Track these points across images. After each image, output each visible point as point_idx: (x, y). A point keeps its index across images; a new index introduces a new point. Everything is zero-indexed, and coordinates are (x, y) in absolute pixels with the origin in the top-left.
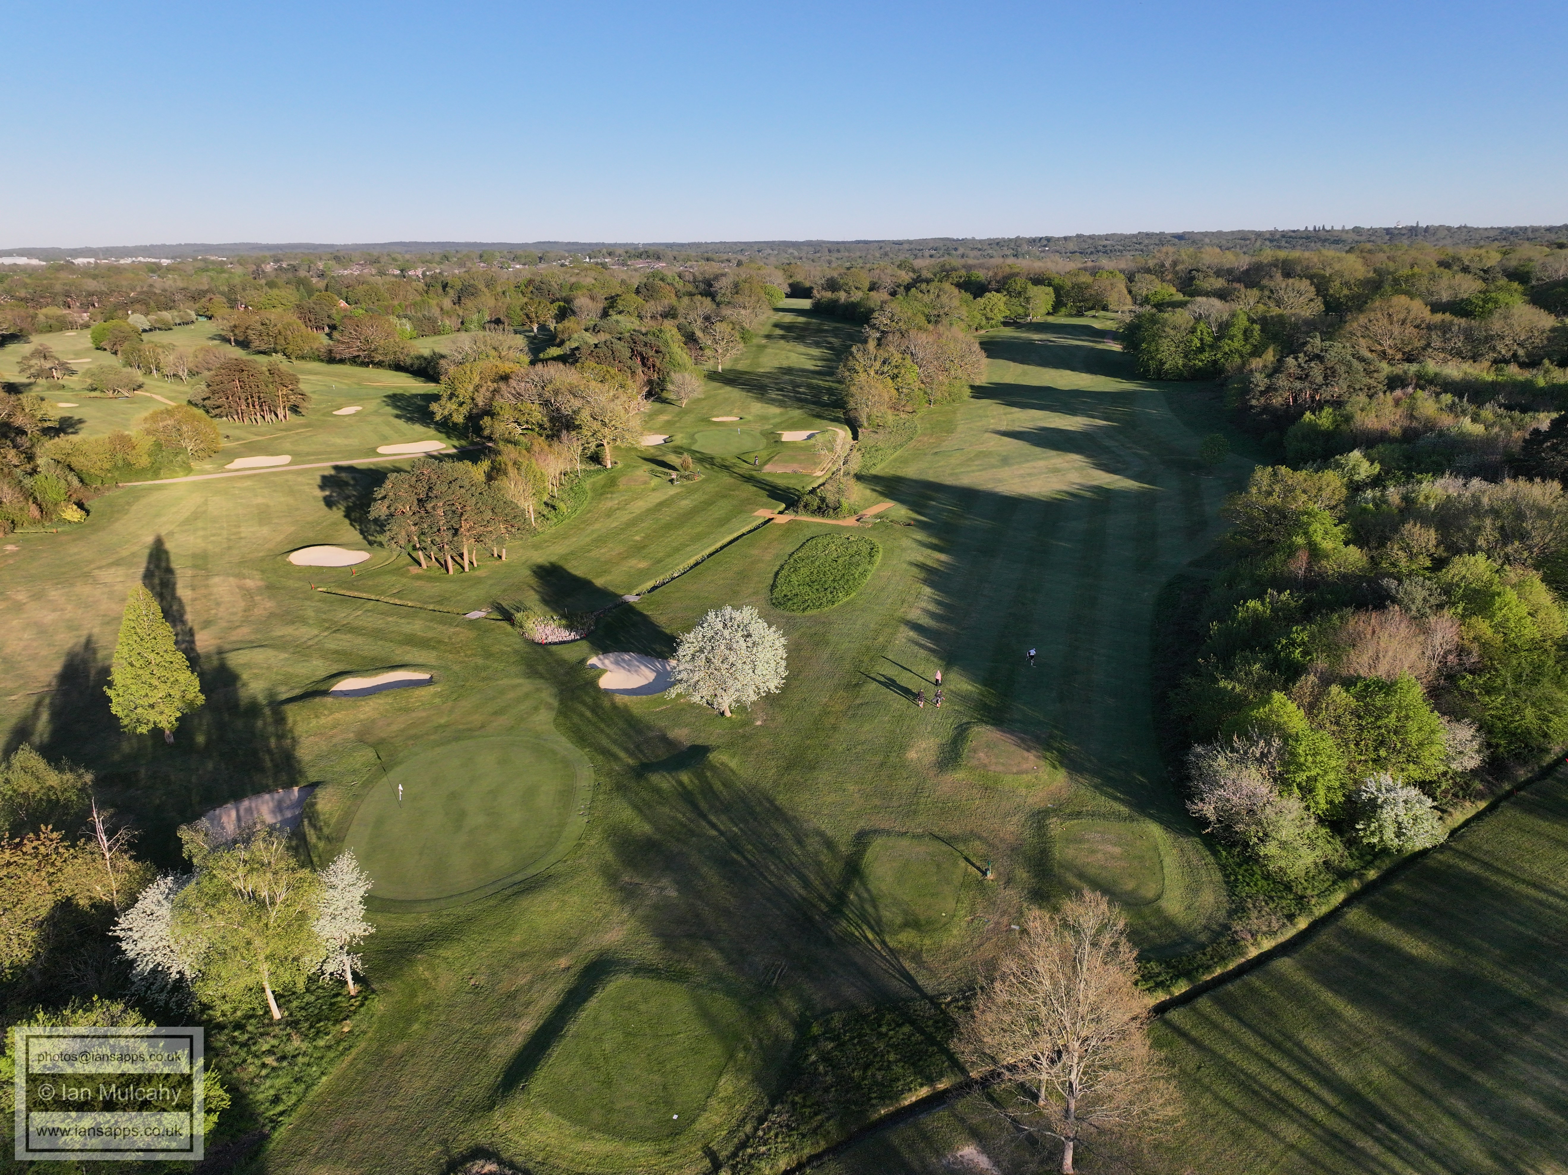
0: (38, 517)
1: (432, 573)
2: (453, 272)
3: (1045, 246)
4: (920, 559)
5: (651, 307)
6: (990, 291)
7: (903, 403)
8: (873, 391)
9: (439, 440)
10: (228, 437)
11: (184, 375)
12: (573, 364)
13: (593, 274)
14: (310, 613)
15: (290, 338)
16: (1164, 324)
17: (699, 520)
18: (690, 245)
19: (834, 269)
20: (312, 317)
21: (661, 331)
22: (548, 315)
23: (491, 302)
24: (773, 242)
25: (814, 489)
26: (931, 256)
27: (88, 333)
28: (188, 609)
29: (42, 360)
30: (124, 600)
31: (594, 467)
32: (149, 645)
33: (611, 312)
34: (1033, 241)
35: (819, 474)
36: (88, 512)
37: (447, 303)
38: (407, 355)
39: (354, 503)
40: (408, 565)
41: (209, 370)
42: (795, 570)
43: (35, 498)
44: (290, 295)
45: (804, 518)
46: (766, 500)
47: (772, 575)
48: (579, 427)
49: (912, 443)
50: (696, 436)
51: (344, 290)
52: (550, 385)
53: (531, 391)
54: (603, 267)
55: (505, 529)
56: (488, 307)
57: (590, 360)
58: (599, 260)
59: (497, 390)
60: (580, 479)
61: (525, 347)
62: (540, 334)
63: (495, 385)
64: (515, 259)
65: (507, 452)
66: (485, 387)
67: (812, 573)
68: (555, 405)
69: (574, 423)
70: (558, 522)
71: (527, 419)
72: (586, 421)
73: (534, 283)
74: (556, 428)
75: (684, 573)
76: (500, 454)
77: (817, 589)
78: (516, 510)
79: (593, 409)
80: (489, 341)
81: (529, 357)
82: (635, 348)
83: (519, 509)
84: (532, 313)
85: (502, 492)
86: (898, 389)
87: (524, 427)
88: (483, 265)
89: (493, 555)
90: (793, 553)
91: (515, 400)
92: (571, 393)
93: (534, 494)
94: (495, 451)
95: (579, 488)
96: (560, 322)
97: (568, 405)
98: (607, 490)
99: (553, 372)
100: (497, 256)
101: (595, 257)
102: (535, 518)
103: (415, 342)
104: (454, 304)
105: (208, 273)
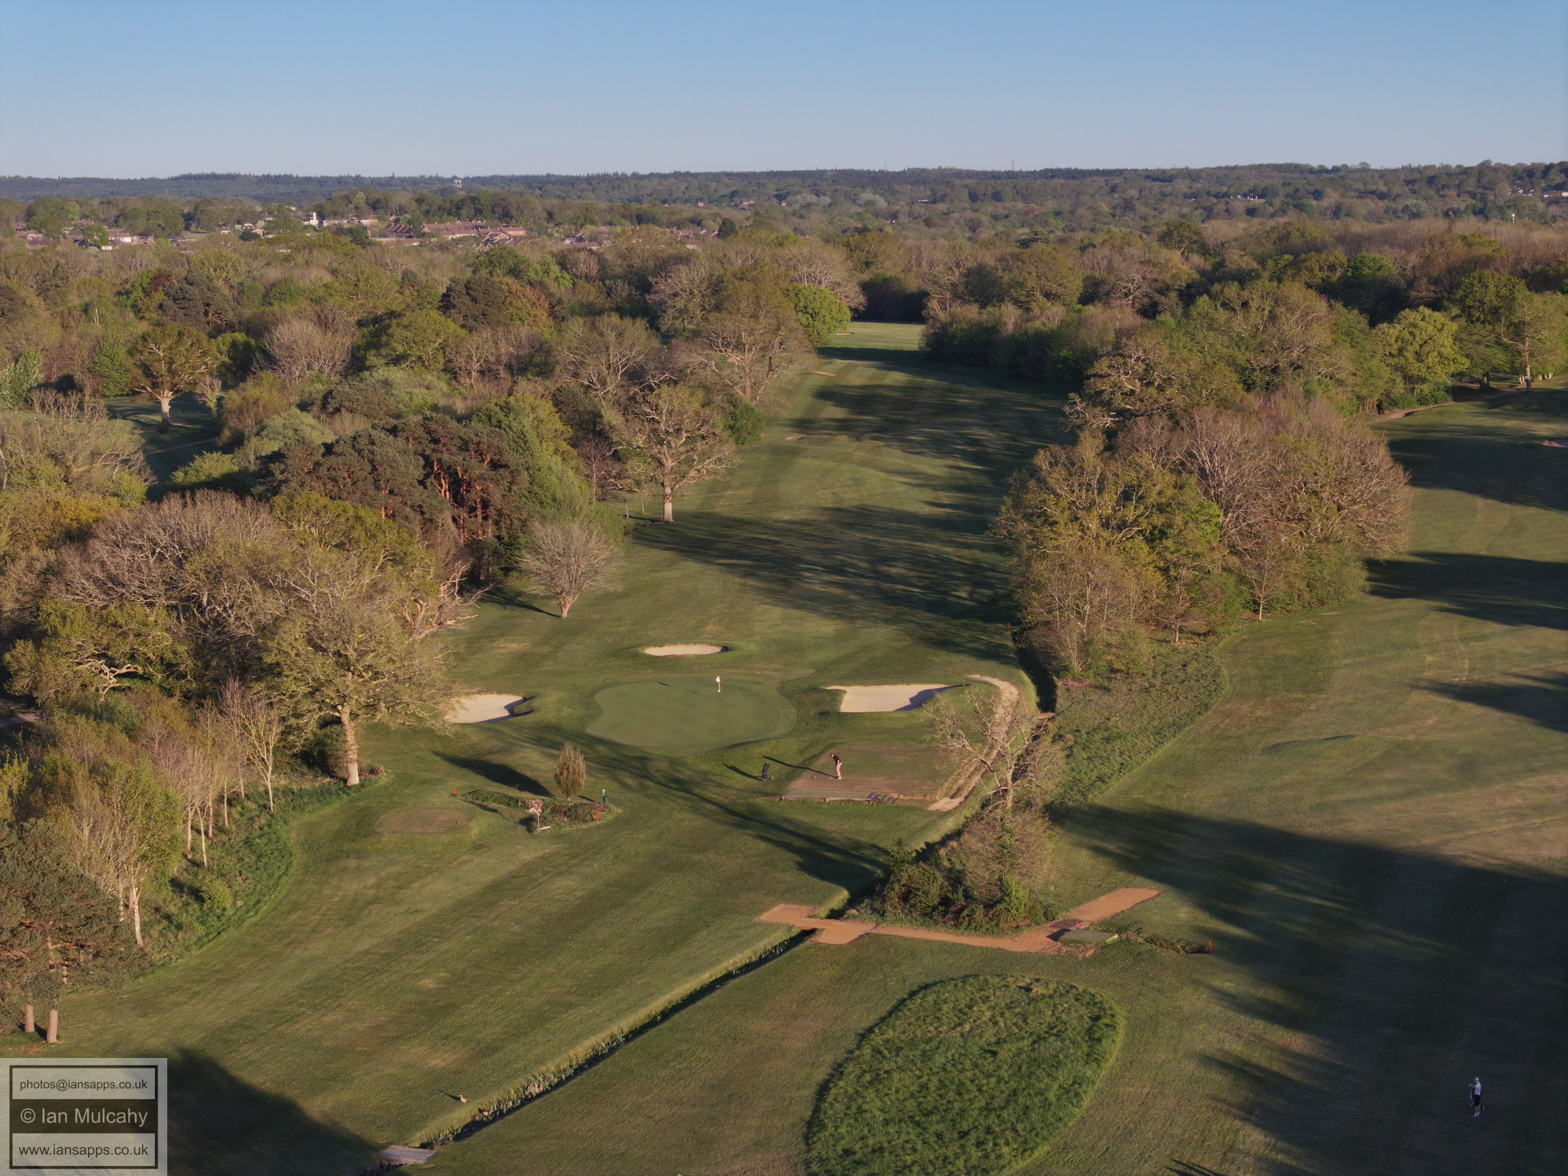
4: (1235, 1047)
5: (483, 346)
6: (1414, 306)
7: (1180, 608)
8: (1099, 575)
12: (263, 498)
13: (327, 257)
17: (603, 933)
18: (592, 182)
19: (986, 245)
21: (507, 409)
22: (201, 367)
23: (52, 334)
24: (819, 175)
25: (931, 849)
26: (1251, 212)
31: (312, 782)
33: (372, 358)
35: (944, 804)
42: (876, 1079)
45: (904, 929)
46: (794, 877)
47: (809, 1092)
48: (275, 670)
49: (1208, 721)
50: (600, 698)
52: (200, 554)
53: (146, 571)
54: (355, 241)
55: (59, 955)
56: (41, 347)
57: (312, 489)
58: (345, 221)
59: (56, 569)
60: (272, 816)
61: (136, 452)
62: (179, 419)
63: (51, 555)
64: (121, 220)
65: (75, 740)
66: (22, 562)
67: (924, 1087)
68: (212, 611)
69: (260, 659)
70: (207, 935)
71: (132, 649)
72: (293, 654)
73: (167, 284)
74: (210, 674)
75: (560, 1083)
76: (55, 745)
77: (939, 1136)
78: (92, 902)
79: (315, 621)
80: (39, 439)
81: (146, 481)
82: (435, 457)
83: (102, 897)
84: (160, 361)
85: (56, 851)
86: (1165, 571)
87: (124, 670)
88: (34, 235)
89: (22, 1027)
90: (870, 1030)
91: (103, 596)
92: (255, 577)
93: (144, 857)
94: (40, 735)
95: (269, 840)
96: (234, 386)
97: (247, 610)
98: (346, 846)
99: (208, 519)
100: (74, 214)
101: (335, 215)
102: (144, 925)
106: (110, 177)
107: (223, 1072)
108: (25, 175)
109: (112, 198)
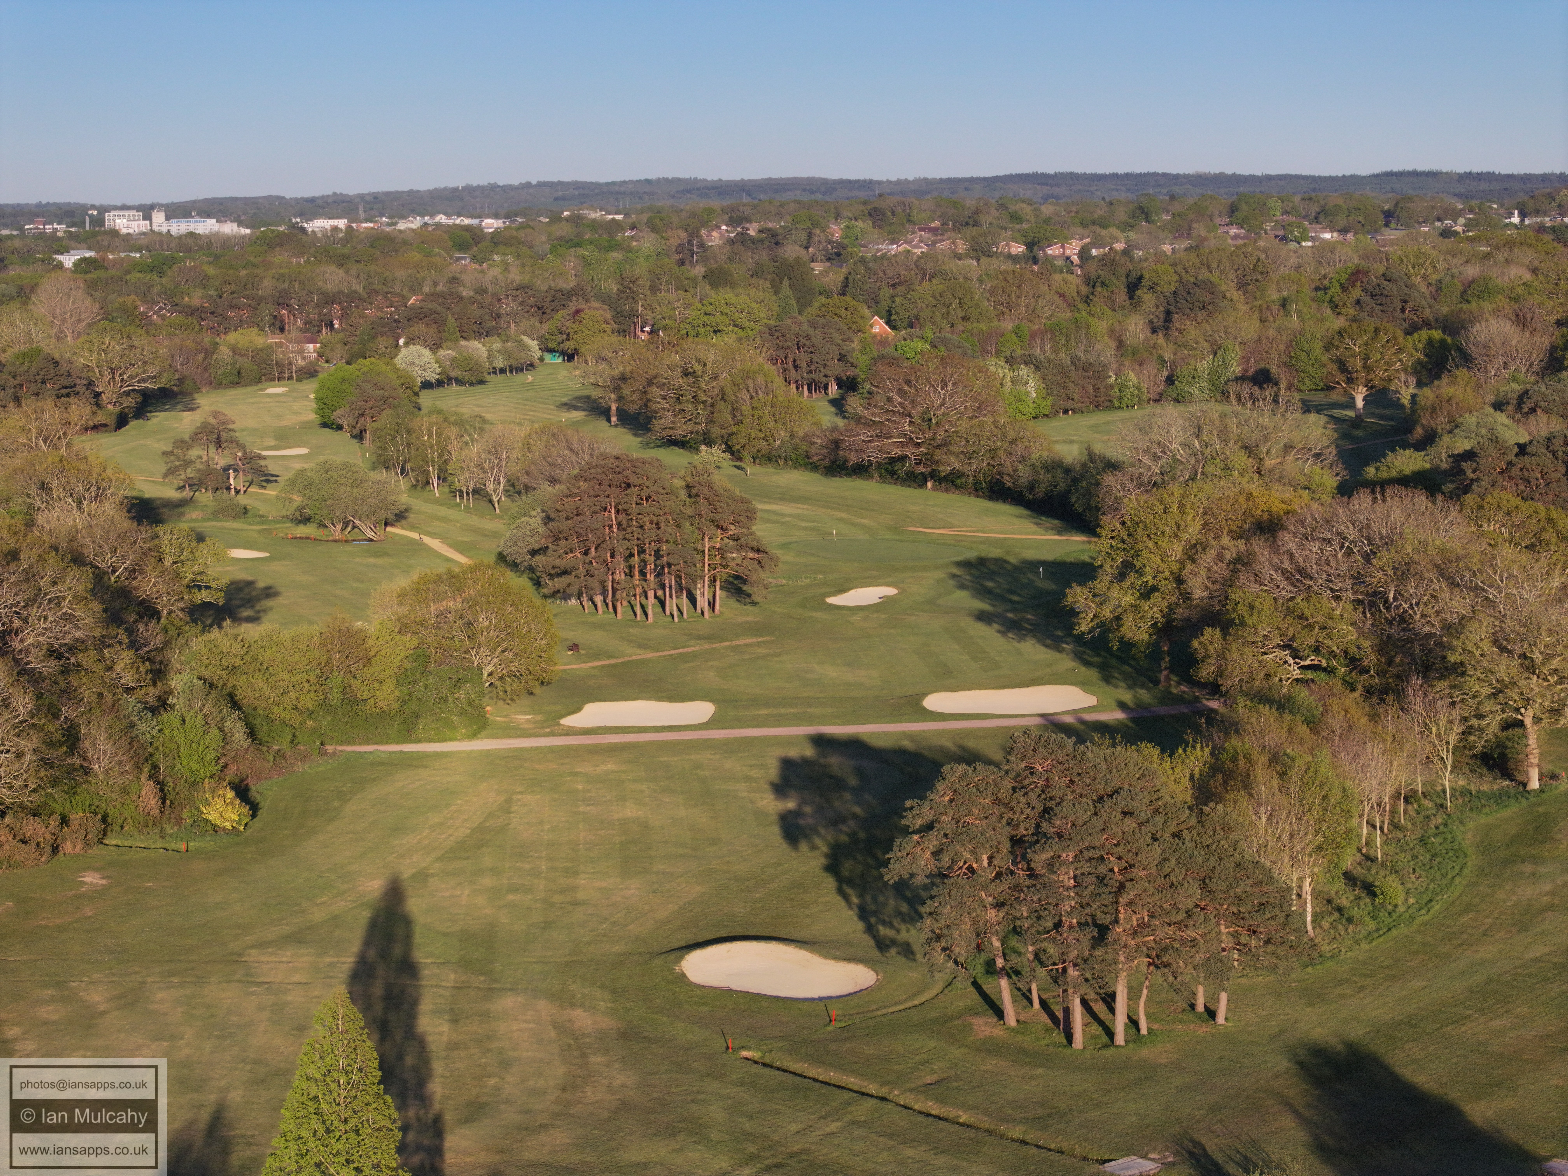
0: (155, 812)
1: (1028, 1041)
2: (1159, 251)
9: (1082, 684)
10: (574, 647)
11: (496, 490)
12: (1454, 496)
13: (1528, 256)
14: (716, 1113)
15: (746, 408)
20: (803, 359)
22: (1396, 364)
23: (1250, 328)
27: (310, 388)
28: (438, 1067)
29: (212, 450)
30: (302, 1029)
31: (1490, 784)
32: (341, 1146)
36: (254, 808)
37: (1136, 328)
38: (1023, 460)
39: (853, 835)
40: (971, 1012)
41: (553, 481)
43: (155, 767)
44: (757, 304)
48: (1459, 670)
51: (886, 292)
52: (1388, 550)
53: (1333, 565)
54: (1558, 239)
55: (1231, 939)
56: (1239, 341)
57: (1504, 488)
58: (1547, 219)
59: (1245, 559)
60: (1448, 815)
61: (1328, 447)
62: (1372, 415)
63: (1241, 545)
64: (1322, 217)
65: (1258, 729)
66: (1212, 551)
68: (1398, 607)
69: (1445, 657)
70: (1377, 930)
71: (1317, 641)
72: (1477, 654)
73: (1365, 280)
74: (1393, 670)
76: (1237, 732)
78: (1266, 889)
79: (1502, 622)
80: (1234, 430)
81: (1337, 475)
83: (1276, 885)
84: (1355, 356)
85: (1233, 836)
87: (1308, 662)
88: (1237, 231)
89: (1192, 1006)
91: (1290, 588)
92: (1442, 575)
93: (1319, 848)
94: (1223, 722)
95: (1445, 839)
96: (1429, 384)
97: (1433, 608)
98: (1523, 851)
99: (1397, 515)
100: (1275, 210)
101: (1537, 213)
102: (1315, 915)
103: (1045, 427)
104: (1154, 331)
105: (580, 251)
106: (1312, 174)
107: (1386, 1068)
108: (1229, 172)
109: (1313, 195)
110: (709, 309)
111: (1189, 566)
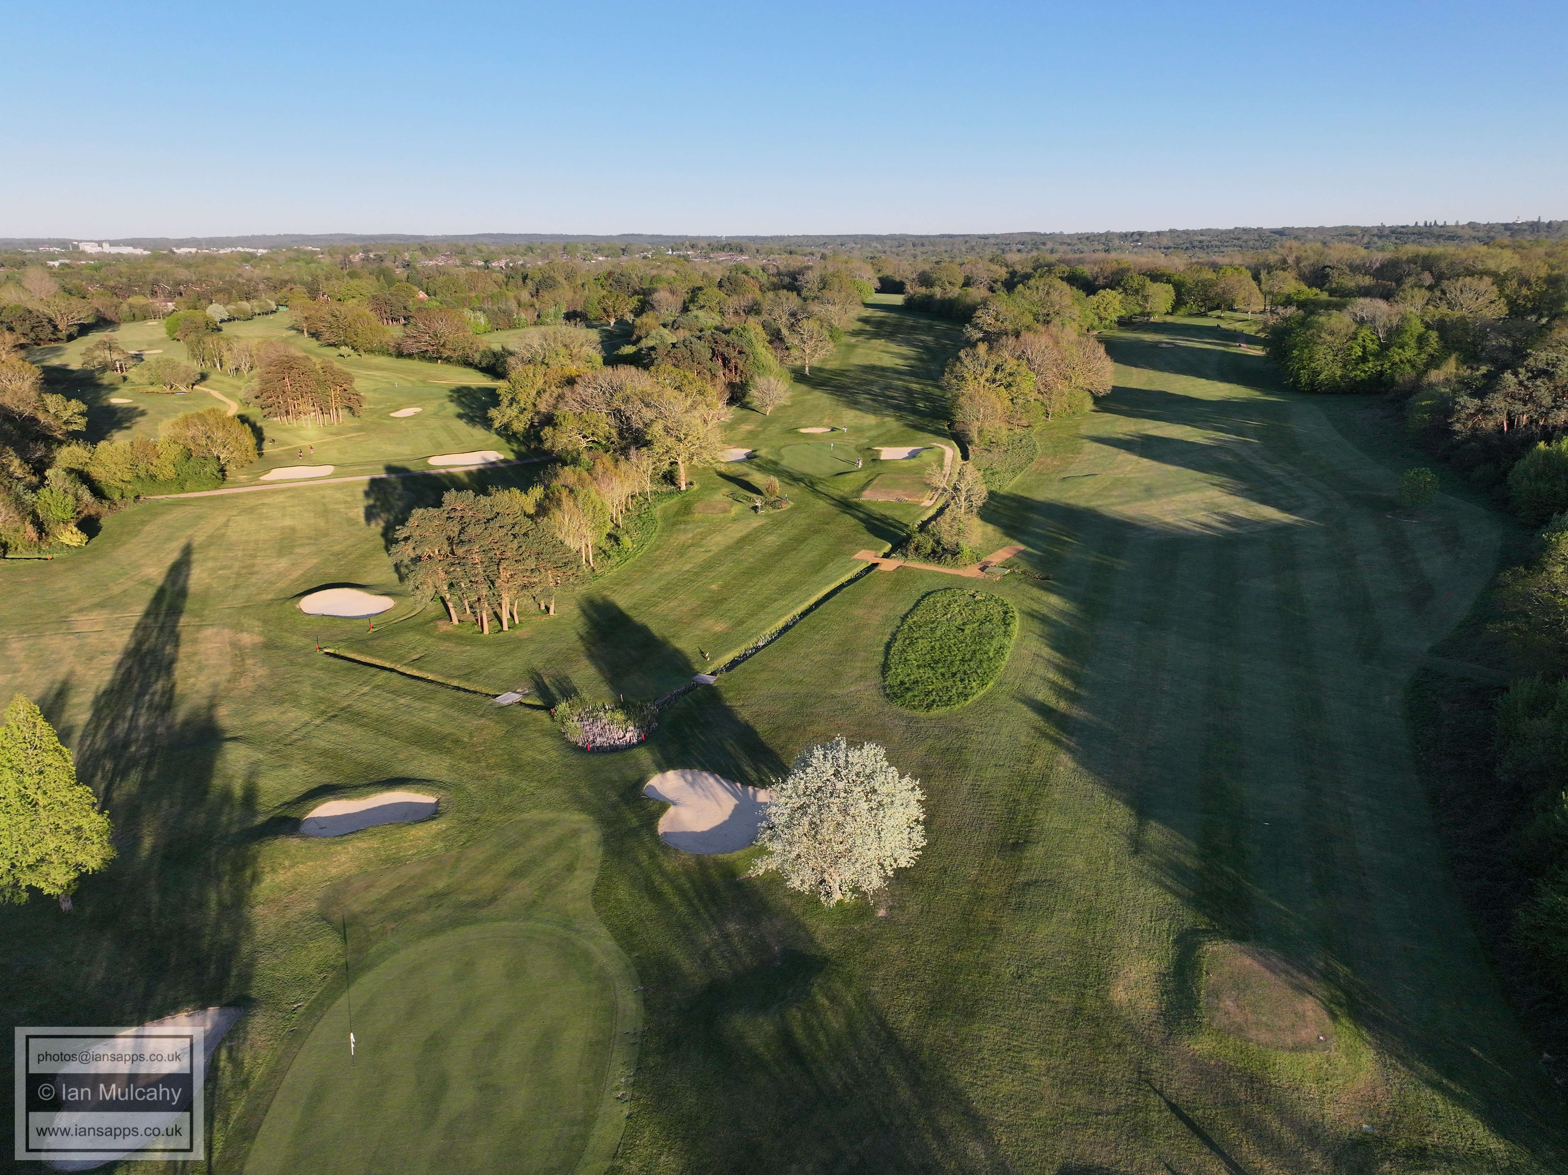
0: (36, 539)
1: (464, 632)
2: (536, 264)
3: (1138, 241)
5: (733, 302)
6: (1103, 288)
7: (1018, 416)
8: (985, 402)
9: (498, 449)
11: (245, 368)
12: (646, 367)
13: (674, 266)
15: (360, 330)
16: (1321, 328)
17: (788, 563)
18: (773, 238)
19: (923, 264)
20: (388, 309)
21: (744, 329)
22: (626, 309)
23: (569, 295)
25: (924, 524)
26: (1019, 251)
27: (167, 322)
29: (107, 352)
31: (666, 488)
33: (691, 307)
34: (1124, 236)
35: (927, 502)
37: (525, 296)
38: (477, 350)
40: (437, 618)
42: (912, 643)
43: (35, 516)
44: (369, 285)
45: (916, 564)
46: (867, 537)
47: (882, 649)
48: (650, 442)
49: (1033, 465)
50: (783, 451)
51: (426, 281)
52: (620, 391)
53: (598, 398)
54: (685, 260)
56: (565, 300)
57: (667, 362)
58: (681, 252)
59: (562, 396)
60: (649, 504)
61: (599, 343)
62: (617, 329)
63: (560, 390)
64: (599, 251)
65: (564, 476)
66: (548, 393)
67: (933, 648)
68: (625, 416)
69: (645, 437)
70: (620, 561)
71: (593, 430)
72: (658, 435)
73: (614, 276)
74: (624, 443)
75: (772, 641)
76: (556, 479)
77: (943, 675)
78: (568, 555)
79: (667, 422)
81: (602, 356)
82: (716, 349)
83: (572, 553)
84: (610, 306)
85: (552, 531)
86: (1012, 400)
87: (588, 441)
88: (566, 256)
90: (906, 616)
91: (580, 408)
92: (643, 402)
93: (594, 526)
95: (648, 515)
96: (638, 317)
97: (639, 416)
98: (680, 518)
99: (623, 376)
101: (678, 250)
102: (594, 557)
103: (486, 338)
104: (532, 296)
105: (298, 263)
110: (349, 288)
111: (538, 399)
